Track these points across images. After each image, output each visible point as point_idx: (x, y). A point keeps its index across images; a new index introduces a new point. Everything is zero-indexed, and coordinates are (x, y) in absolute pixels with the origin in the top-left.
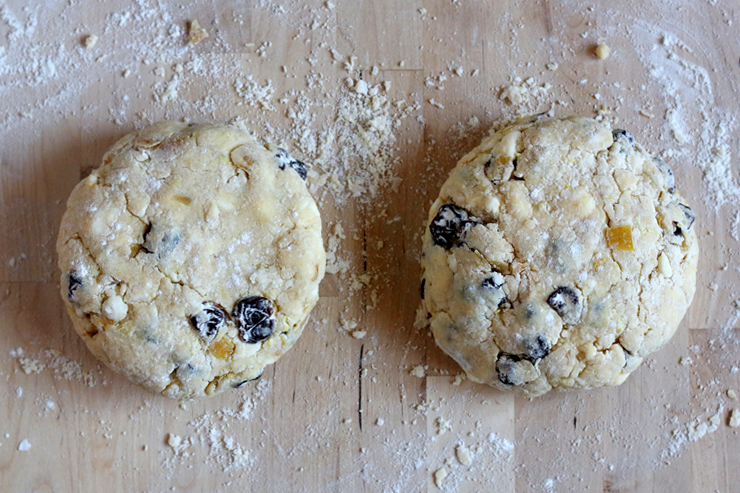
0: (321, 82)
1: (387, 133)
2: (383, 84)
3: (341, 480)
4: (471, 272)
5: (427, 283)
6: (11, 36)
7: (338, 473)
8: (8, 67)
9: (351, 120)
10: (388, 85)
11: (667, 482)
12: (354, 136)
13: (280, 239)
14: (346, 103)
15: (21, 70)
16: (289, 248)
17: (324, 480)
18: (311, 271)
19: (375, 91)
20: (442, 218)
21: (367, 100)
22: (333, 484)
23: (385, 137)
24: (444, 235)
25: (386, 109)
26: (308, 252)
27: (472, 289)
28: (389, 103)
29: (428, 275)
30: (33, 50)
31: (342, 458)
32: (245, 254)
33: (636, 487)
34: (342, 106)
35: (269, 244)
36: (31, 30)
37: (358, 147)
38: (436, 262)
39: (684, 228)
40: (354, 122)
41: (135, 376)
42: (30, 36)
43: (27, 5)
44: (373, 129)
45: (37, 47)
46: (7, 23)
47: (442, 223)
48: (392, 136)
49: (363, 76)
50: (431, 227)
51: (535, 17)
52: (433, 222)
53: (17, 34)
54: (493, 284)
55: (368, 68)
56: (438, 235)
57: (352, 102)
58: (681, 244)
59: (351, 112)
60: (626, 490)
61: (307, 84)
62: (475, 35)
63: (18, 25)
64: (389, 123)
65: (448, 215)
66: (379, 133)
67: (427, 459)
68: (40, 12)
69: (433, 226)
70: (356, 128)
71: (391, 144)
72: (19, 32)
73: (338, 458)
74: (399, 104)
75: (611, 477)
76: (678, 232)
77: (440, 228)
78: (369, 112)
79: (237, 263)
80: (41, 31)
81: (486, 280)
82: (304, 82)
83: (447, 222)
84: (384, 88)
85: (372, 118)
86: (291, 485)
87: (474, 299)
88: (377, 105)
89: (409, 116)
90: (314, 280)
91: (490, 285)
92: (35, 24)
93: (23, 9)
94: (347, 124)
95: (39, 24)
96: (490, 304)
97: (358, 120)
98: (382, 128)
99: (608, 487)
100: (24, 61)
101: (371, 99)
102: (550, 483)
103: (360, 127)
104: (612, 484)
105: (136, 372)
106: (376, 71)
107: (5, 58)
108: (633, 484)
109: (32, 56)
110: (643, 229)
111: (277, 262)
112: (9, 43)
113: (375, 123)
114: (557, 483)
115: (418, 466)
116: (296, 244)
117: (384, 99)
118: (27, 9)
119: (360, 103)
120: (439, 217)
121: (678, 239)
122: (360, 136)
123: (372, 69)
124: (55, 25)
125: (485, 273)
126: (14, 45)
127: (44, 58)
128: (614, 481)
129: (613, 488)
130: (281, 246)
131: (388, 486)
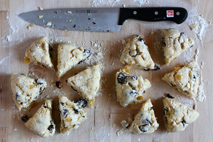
0: (86, 44)
1: (101, 56)
2: (101, 44)
3: (90, 138)
4: (127, 90)
5: (117, 92)
6: (12, 32)
7: (89, 136)
8: (12, 40)
9: (93, 53)
10: (102, 45)
11: (167, 139)
12: (94, 57)
13: (89, 79)
14: (92, 49)
15: (15, 40)
16: (91, 82)
17: (86, 138)
18: (95, 89)
19: (99, 46)
20: (120, 76)
21: (97, 48)
22: (88, 139)
23: (101, 57)
24: (121, 80)
25: (101, 50)
26: (95, 84)
27: (128, 94)
28: (102, 49)
29: (117, 90)
30: (18, 36)
31: (90, 133)
32: (80, 82)
33: (160, 141)
34: (91, 50)
35: (86, 80)
36: (17, 31)
37: (95, 59)
38: (119, 87)
39: (196, 76)
40: (94, 53)
41: (36, 131)
42: (17, 32)
43: (16, 25)
44: (98, 55)
45: (19, 35)
46: (12, 29)
47: (120, 77)
48: (103, 57)
49: (96, 42)
50: (117, 79)
51: (137, 28)
52: (118, 77)
53: (14, 32)
54: (133, 93)
55: (97, 40)
56: (119, 80)
57: (93, 49)
58: (194, 80)
59: (93, 51)
60: (157, 141)
61: (83, 44)
62: (123, 33)
63: (14, 30)
64: (102, 54)
65: (121, 75)
66: (100, 56)
67: (111, 134)
68: (19, 27)
69: (118, 78)
70: (94, 55)
71: (103, 59)
72: (15, 31)
73: (89, 133)
74: (104, 49)
75: (154, 138)
76: (194, 77)
77: (120, 79)
78: (97, 51)
79: (77, 84)
80: (20, 31)
81: (131, 92)
82: (82, 44)
83: (121, 77)
84: (101, 45)
85: (98, 53)
86: (78, 139)
87: (129, 97)
88: (99, 49)
89: (107, 52)
90: (95, 90)
91: (132, 93)
92: (18, 29)
93: (15, 26)
94: (92, 54)
95: (19, 29)
96: (132, 97)
97: (95, 53)
98: (100, 55)
99: (153, 141)
100: (15, 38)
101: (98, 48)
102: (139, 139)
103: (95, 55)
104: (154, 140)
105: (36, 130)
106: (99, 41)
107: (11, 37)
108: (159, 140)
109: (17, 37)
110: (184, 76)
111: (87, 85)
112: (12, 34)
113: (99, 54)
114: (141, 140)
115: (108, 135)
116: (92, 81)
117: (101, 48)
118: (16, 26)
119: (95, 49)
120: (119, 76)
121: (194, 79)
122: (95, 57)
123: (98, 41)
124: (23, 30)
125: (131, 90)
126: (13, 34)
127: (20, 37)
128: (155, 139)
129: (154, 141)
130: (89, 81)
131: (101, 140)
